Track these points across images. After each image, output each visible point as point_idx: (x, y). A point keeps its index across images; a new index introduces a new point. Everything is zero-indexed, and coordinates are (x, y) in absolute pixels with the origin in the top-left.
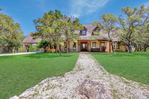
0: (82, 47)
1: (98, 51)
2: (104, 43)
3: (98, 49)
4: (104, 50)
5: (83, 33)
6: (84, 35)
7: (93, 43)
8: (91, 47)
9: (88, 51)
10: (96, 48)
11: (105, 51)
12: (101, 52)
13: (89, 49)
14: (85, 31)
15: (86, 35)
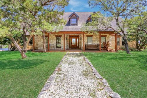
0: (71, 43)
1: (96, 48)
2: (105, 36)
3: (95, 46)
4: (105, 47)
5: (72, 23)
6: (74, 25)
7: (87, 36)
8: (85, 43)
9: (81, 49)
10: (93, 44)
11: (107, 49)
12: (102, 50)
13: (82, 45)
14: (75, 20)
15: (76, 25)
